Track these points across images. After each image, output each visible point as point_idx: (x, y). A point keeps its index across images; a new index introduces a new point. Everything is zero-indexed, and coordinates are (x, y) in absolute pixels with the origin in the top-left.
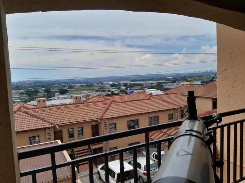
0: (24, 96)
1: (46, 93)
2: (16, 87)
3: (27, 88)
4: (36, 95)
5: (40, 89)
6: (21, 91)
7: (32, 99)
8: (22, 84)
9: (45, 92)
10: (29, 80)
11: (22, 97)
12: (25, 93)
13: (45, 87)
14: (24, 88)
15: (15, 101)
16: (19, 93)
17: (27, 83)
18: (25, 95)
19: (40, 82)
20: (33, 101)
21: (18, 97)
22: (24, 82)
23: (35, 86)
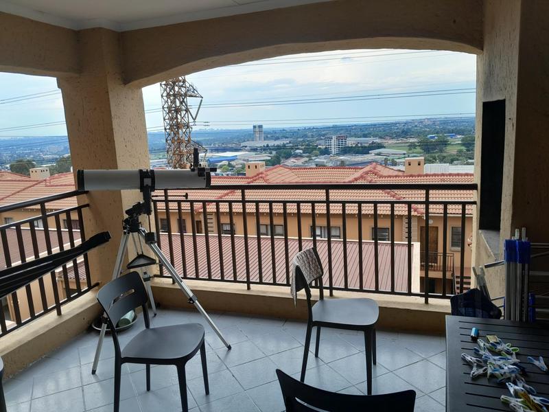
0: (415, 151)
1: (464, 148)
2: (403, 131)
3: (425, 134)
4: (441, 151)
5: (452, 137)
6: (412, 140)
7: (431, 159)
8: (416, 126)
9: (463, 145)
10: (433, 117)
11: (413, 153)
12: (419, 146)
13: (466, 133)
14: (418, 134)
15: (398, 161)
16: (408, 144)
17: (427, 123)
18: (418, 149)
19: (454, 121)
20: (433, 162)
21: (404, 154)
22: (421, 122)
23: (443, 131)
